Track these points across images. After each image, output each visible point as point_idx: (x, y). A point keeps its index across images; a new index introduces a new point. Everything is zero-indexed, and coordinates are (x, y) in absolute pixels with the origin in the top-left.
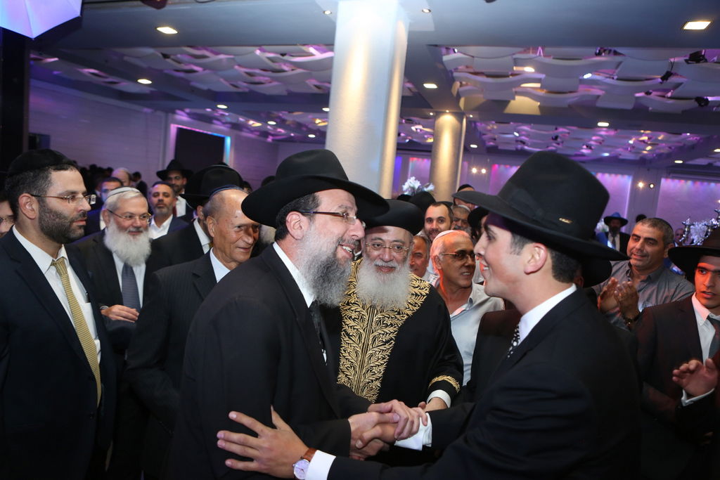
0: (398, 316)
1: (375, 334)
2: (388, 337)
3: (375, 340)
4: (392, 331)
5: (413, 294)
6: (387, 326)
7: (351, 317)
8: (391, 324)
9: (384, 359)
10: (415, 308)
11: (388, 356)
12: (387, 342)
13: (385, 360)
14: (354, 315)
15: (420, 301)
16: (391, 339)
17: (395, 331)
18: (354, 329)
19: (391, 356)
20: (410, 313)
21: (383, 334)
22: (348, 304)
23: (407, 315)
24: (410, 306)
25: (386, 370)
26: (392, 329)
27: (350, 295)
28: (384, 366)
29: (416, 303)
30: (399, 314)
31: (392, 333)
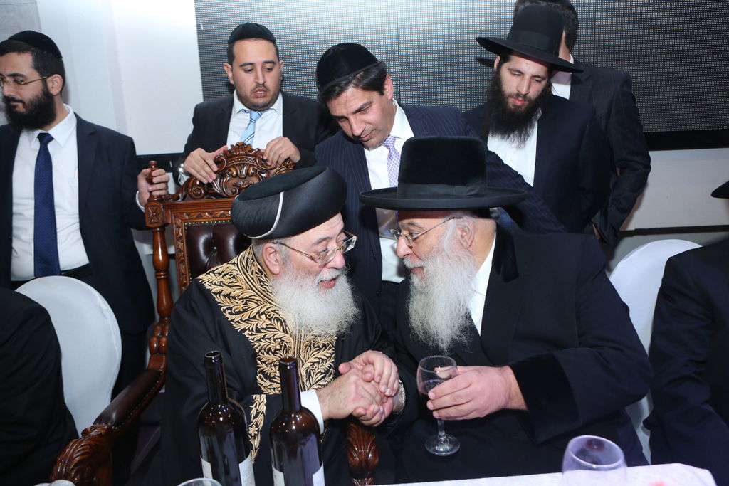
1: (307, 365)
3: (310, 374)
4: (328, 355)
6: (319, 349)
7: (269, 350)
8: (324, 345)
14: (273, 345)
16: (331, 367)
18: (275, 366)
21: (318, 362)
22: (258, 331)
26: (326, 353)
27: (254, 318)
31: (328, 357)
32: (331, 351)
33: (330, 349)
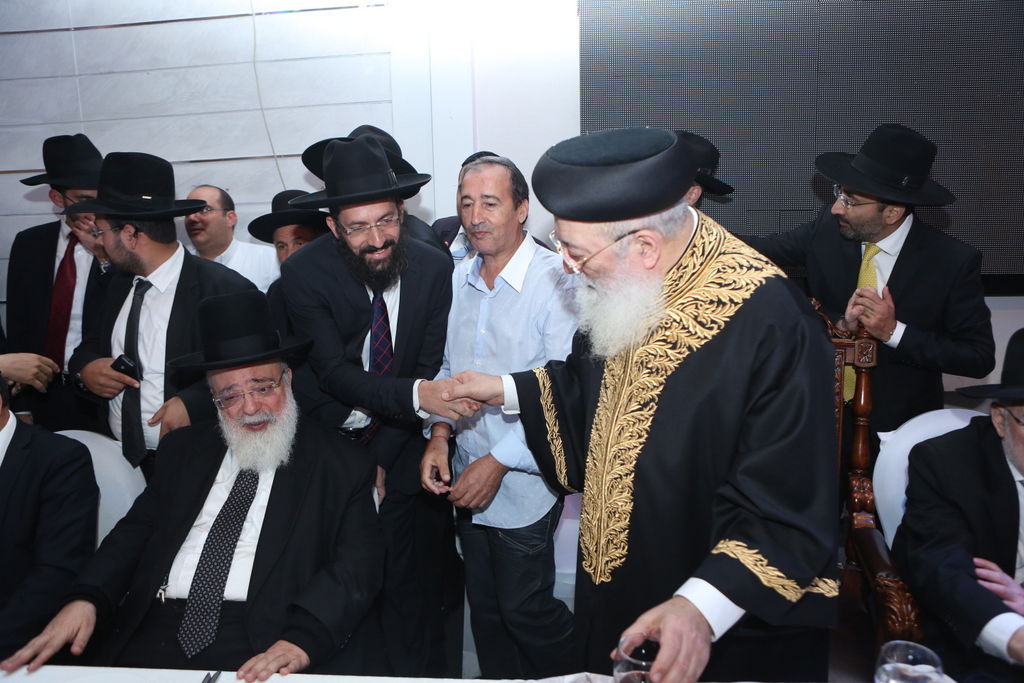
0: (670, 352)
2: (648, 395)
3: (630, 400)
4: (656, 383)
5: (712, 302)
6: (650, 372)
8: (657, 370)
9: (640, 437)
10: (709, 334)
11: (647, 432)
12: (645, 405)
13: (642, 440)
15: (723, 315)
16: (652, 400)
17: (661, 384)
19: (651, 432)
20: (696, 344)
23: (690, 348)
24: (699, 328)
25: (639, 458)
26: (656, 380)
28: (637, 451)
29: (713, 322)
30: (674, 347)
31: (655, 387)
32: (662, 379)
33: (662, 376)
